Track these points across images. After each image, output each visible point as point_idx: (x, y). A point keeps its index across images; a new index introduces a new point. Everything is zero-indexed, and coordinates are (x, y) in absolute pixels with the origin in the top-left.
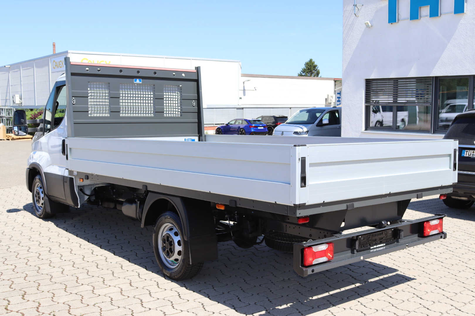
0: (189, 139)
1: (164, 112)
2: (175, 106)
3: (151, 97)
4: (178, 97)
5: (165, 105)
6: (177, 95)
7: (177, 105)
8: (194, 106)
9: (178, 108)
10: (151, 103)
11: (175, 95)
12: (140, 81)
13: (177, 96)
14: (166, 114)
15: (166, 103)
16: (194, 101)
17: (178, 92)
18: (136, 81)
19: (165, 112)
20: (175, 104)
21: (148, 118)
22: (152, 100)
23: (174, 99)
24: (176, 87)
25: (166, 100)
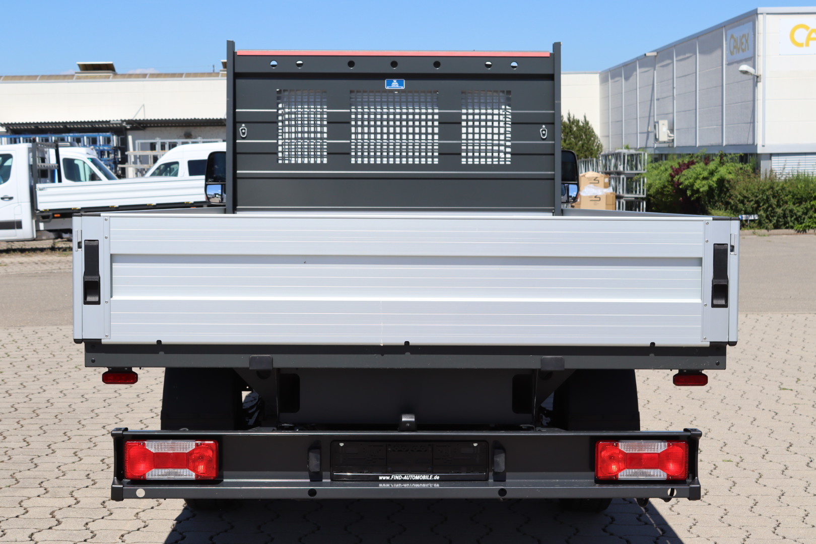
1: (460, 154)
2: (499, 140)
3: (433, 120)
4: (505, 118)
5: (464, 136)
6: (504, 113)
7: (502, 137)
8: (544, 140)
9: (505, 144)
10: (433, 134)
11: (499, 115)
12: (400, 84)
13: (502, 115)
14: (467, 157)
15: (467, 133)
16: (544, 126)
17: (507, 107)
18: (389, 84)
19: (464, 154)
20: (499, 134)
21: (426, 167)
22: (436, 126)
23: (496, 124)
24: (501, 94)
25: (467, 127)
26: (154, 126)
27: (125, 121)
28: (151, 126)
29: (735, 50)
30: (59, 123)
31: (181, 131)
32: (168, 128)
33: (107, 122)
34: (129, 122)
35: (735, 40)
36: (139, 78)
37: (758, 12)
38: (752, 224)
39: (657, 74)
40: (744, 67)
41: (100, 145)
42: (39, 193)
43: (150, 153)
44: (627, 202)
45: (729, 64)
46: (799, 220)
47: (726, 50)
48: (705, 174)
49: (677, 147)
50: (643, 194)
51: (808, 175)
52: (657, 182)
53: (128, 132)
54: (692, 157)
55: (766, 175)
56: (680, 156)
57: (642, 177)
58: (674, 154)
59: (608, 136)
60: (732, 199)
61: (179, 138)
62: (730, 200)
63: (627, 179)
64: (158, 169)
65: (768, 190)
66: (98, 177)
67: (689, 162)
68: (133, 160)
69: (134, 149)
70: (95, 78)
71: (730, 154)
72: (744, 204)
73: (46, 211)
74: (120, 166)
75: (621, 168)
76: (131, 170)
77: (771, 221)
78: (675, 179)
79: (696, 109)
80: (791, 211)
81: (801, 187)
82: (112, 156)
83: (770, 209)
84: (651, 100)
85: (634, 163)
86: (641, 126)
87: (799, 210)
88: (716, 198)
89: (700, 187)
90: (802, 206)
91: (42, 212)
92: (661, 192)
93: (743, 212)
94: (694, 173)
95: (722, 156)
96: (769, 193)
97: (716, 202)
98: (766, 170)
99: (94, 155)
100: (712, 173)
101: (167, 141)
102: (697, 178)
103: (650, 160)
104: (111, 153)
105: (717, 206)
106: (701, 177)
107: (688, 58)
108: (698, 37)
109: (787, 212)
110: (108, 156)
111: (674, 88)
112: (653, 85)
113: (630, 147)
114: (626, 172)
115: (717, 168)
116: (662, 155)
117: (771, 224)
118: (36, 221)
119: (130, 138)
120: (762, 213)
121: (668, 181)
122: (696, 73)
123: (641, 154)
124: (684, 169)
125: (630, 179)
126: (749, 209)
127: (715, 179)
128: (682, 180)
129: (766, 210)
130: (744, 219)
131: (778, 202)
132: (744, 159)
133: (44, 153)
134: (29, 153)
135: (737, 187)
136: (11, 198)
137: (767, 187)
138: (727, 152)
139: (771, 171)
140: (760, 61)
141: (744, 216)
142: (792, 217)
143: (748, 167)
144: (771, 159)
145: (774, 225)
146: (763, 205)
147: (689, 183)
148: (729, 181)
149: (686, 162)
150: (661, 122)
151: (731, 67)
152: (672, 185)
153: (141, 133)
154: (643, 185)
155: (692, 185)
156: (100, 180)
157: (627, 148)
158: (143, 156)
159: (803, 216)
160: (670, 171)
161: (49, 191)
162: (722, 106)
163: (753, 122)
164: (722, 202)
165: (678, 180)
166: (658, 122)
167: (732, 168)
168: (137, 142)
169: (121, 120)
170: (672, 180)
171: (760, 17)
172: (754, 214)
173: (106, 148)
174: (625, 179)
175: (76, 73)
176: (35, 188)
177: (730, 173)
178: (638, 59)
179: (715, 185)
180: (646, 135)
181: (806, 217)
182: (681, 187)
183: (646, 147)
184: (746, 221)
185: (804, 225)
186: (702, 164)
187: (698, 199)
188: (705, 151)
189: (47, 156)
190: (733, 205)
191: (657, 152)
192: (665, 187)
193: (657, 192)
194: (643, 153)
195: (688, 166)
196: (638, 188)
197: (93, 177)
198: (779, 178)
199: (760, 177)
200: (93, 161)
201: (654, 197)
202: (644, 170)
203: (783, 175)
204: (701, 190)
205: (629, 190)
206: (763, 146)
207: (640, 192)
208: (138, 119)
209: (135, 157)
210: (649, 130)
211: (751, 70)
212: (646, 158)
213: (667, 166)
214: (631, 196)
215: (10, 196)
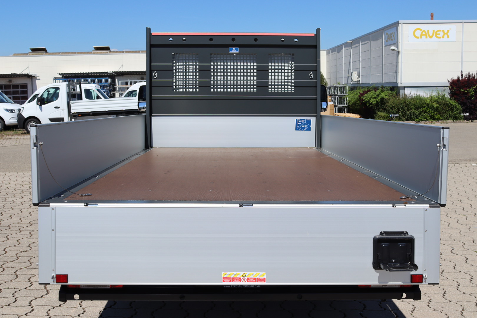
0: (302, 120)
1: (268, 87)
2: (288, 79)
3: (254, 69)
4: (291, 68)
5: (270, 77)
6: (291, 65)
7: (290, 78)
8: (311, 79)
9: (291, 81)
10: (254, 76)
11: (288, 66)
12: (237, 50)
14: (271, 88)
16: (311, 72)
17: (292, 62)
18: (231, 50)
20: (288, 76)
21: (250, 93)
22: (255, 72)
23: (286, 71)
24: (289, 55)
25: (271, 72)
26: (127, 74)
27: (114, 72)
28: (126, 75)
29: (388, 40)
30: (85, 73)
31: (139, 77)
32: (134, 75)
33: (106, 73)
34: (116, 72)
35: (388, 35)
36: (120, 53)
37: (399, 23)
38: (396, 118)
39: (352, 50)
40: (393, 47)
41: (103, 83)
42: (71, 105)
43: (125, 86)
44: (339, 108)
45: (385, 46)
46: (417, 117)
47: (384, 40)
48: (375, 96)
49: (361, 83)
50: (346, 105)
51: (421, 96)
52: (353, 99)
53: (116, 77)
54: (368, 88)
55: (402, 96)
56: (363, 87)
57: (346, 97)
58: (360, 87)
59: (330, 79)
60: (387, 107)
61: (138, 80)
62: (386, 108)
63: (339, 98)
64: (127, 93)
65: (403, 103)
66: (100, 97)
67: (367, 90)
68: (118, 89)
69: (118, 85)
70: (101, 53)
71: (386, 87)
72: (392, 110)
73: (75, 113)
74: (112, 92)
75: (336, 93)
76: (117, 94)
77: (404, 117)
78: (362, 98)
79: (370, 67)
80: (414, 113)
81: (418, 102)
82: (108, 88)
83: (404, 112)
84: (350, 63)
85: (342, 91)
86: (345, 74)
87: (417, 112)
88: (380, 107)
89: (373, 102)
90: (419, 111)
91: (73, 114)
92: (355, 104)
93: (392, 113)
94: (370, 95)
95: (382, 88)
96: (404, 104)
97: (379, 109)
98: (402, 94)
99: (99, 88)
100: (378, 95)
101: (133, 81)
102: (371, 98)
103: (349, 89)
104: (108, 87)
105: (380, 110)
106: (373, 97)
107: (367, 43)
108: (371, 34)
109: (412, 113)
110: (107, 88)
111: (360, 57)
112: (351, 56)
113: (340, 83)
114: (339, 95)
115: (380, 93)
116: (354, 87)
117: (405, 119)
118: (70, 118)
119: (117, 80)
120: (400, 113)
121: (358, 99)
122: (370, 50)
123: (346, 87)
124: (365, 94)
125: (340, 98)
126: (395, 112)
127: (379, 98)
128: (364, 98)
129: (402, 112)
130: (392, 116)
131: (408, 108)
132: (392, 89)
133: (74, 86)
134: (67, 87)
135: (389, 102)
136: (59, 107)
137: (403, 102)
138: (385, 86)
139: (405, 94)
140: (400, 45)
141: (392, 115)
142: (414, 115)
143: (394, 93)
144: (404, 89)
145: (406, 119)
146: (401, 110)
147: (368, 100)
148: (386, 99)
149: (366, 90)
150: (354, 72)
151: (386, 47)
152: (360, 101)
153: (121, 77)
154: (346, 101)
155: (369, 101)
156: (101, 99)
157: (339, 84)
158: (122, 88)
159: (419, 115)
160: (359, 94)
161: (76, 104)
162: (382, 65)
163: (396, 72)
164: (382, 108)
165: (363, 98)
166: (353, 72)
167: (387, 93)
168: (119, 81)
169: (113, 72)
170: (360, 98)
171: (400, 25)
172: (397, 114)
173: (106, 84)
174: (338, 98)
175: (93, 51)
176: (70, 103)
177: (386, 95)
178: (343, 44)
179: (379, 101)
180: (347, 78)
181: (420, 115)
182: (364, 102)
183: (347, 84)
184: (393, 117)
185: (419, 119)
186: (373, 91)
187: (372, 107)
188: (375, 86)
189: (75, 88)
190: (388, 110)
191: (352, 86)
192: (356, 101)
193: (353, 104)
194: (346, 86)
195: (367, 92)
196: (344, 102)
197: (98, 98)
198: (408, 98)
199: (399, 97)
200: (98, 90)
201: (351, 106)
202: (347, 94)
203: (410, 96)
204: (373, 103)
205: (340, 103)
206: (401, 83)
207: (345, 104)
208: (120, 71)
209: (119, 88)
210: (349, 76)
211: (396, 49)
212: (348, 88)
213: (357, 92)
214: (341, 106)
215: (58, 106)
